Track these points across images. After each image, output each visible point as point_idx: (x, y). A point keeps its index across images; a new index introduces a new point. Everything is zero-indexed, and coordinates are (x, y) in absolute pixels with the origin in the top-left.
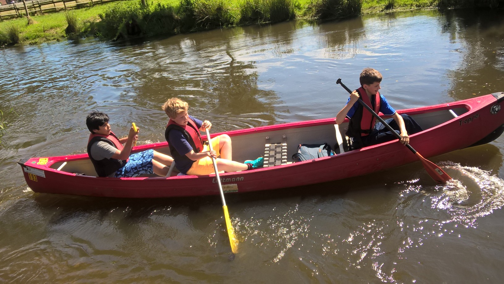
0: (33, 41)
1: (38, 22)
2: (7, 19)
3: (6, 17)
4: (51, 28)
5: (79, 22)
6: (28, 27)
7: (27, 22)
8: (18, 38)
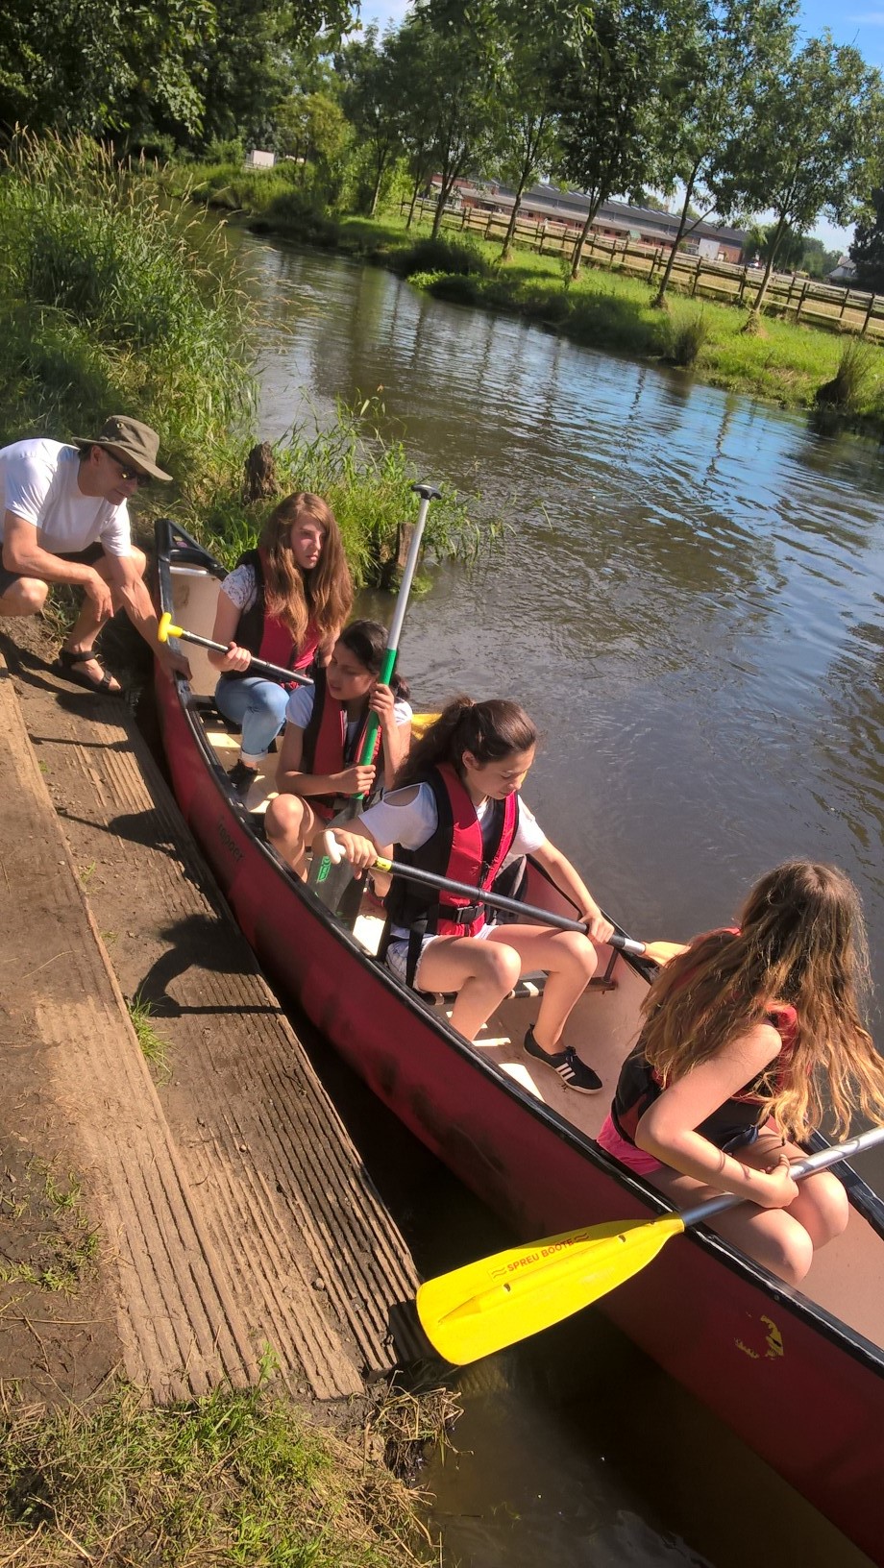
0: (724, 379)
1: (771, 337)
2: (705, 297)
3: (707, 292)
4: (789, 367)
5: (871, 383)
6: (738, 339)
7: (744, 324)
8: (695, 351)
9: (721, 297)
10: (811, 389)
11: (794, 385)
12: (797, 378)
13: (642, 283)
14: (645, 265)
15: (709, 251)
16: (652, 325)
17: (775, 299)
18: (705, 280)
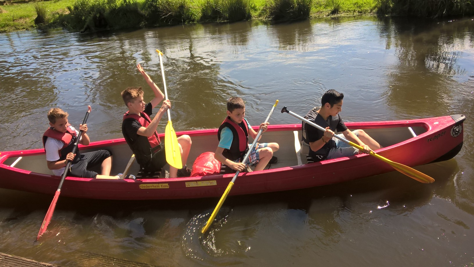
0: (2, 29)
4: (21, 18)
5: (49, 13)
10: (32, 22)
11: (26, 22)
12: (25, 20)
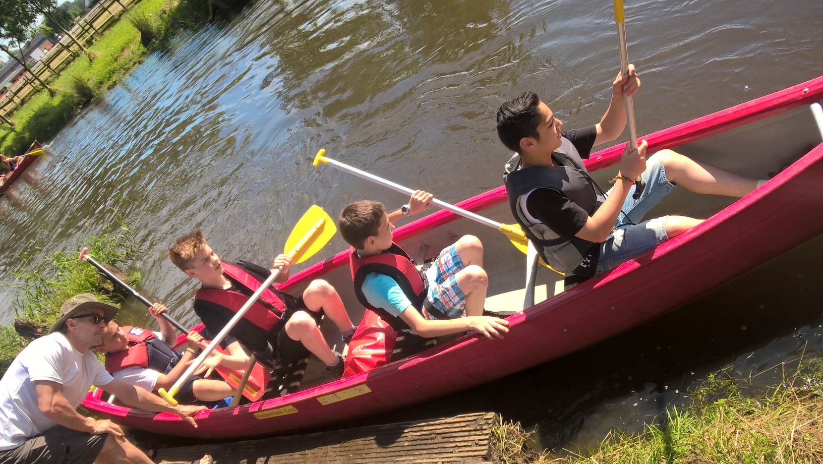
0: (111, 82)
1: (103, 50)
2: (63, 69)
3: (61, 67)
4: (123, 50)
5: (153, 19)
6: (94, 65)
7: (88, 59)
8: (89, 89)
9: (68, 63)
10: (139, 46)
11: (133, 53)
12: (130, 50)
13: (37, 95)
14: (28, 89)
15: (39, 55)
16: (62, 102)
17: (84, 38)
18: (54, 65)
